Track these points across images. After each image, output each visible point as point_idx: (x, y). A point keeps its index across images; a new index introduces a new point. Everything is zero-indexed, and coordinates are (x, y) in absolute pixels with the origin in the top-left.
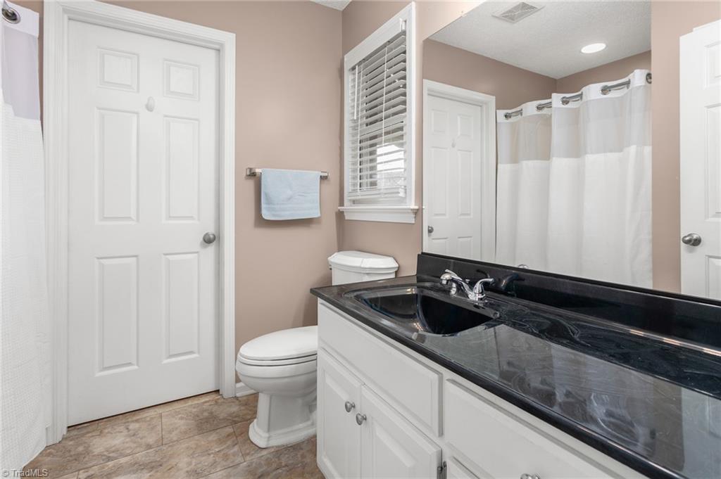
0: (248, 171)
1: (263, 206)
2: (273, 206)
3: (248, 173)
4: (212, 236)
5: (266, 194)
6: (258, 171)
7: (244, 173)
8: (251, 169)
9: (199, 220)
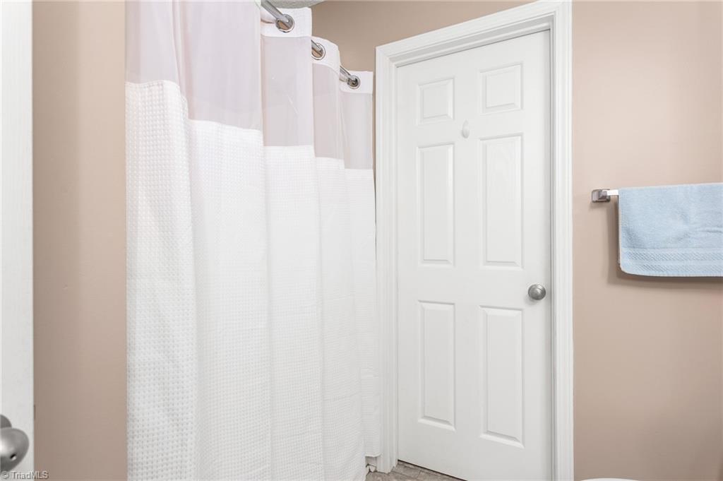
0: (596, 193)
1: (623, 250)
2: (641, 251)
3: (595, 199)
4: (539, 291)
5: (628, 231)
6: (612, 193)
7: (589, 198)
8: (599, 191)
9: (523, 267)
